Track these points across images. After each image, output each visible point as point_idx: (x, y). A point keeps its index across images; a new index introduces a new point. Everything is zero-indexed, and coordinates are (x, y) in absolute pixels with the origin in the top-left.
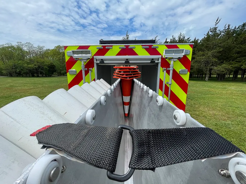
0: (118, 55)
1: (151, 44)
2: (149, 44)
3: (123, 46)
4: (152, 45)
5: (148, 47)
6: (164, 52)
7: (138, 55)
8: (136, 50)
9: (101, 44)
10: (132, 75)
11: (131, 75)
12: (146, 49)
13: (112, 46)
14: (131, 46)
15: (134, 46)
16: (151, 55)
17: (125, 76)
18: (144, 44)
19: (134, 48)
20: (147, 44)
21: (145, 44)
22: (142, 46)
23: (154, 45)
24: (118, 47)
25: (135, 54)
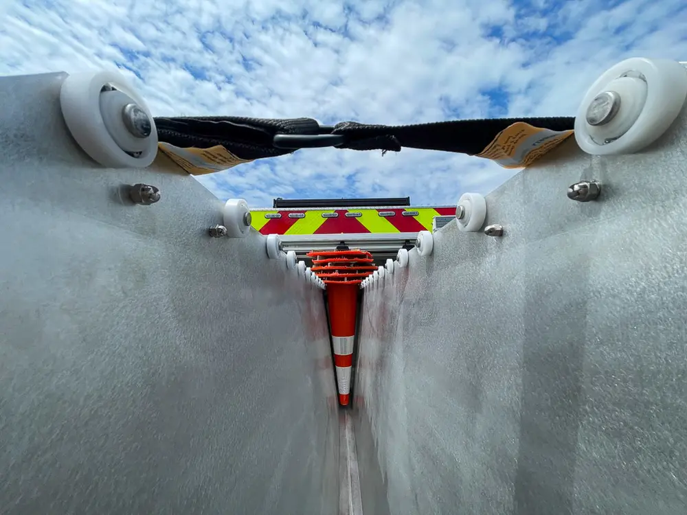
0: (319, 231)
1: (399, 207)
2: (395, 207)
3: (331, 211)
4: (403, 210)
5: (393, 213)
6: (434, 222)
7: (370, 232)
8: (363, 221)
9: (278, 207)
10: (357, 273)
11: (354, 271)
12: (389, 218)
13: (304, 212)
14: (352, 211)
15: (361, 211)
16: (402, 230)
17: (336, 274)
18: (382, 207)
19: (360, 215)
20: (390, 207)
21: (385, 207)
22: (379, 210)
23: (408, 210)
24: (320, 214)
25: (363, 230)
